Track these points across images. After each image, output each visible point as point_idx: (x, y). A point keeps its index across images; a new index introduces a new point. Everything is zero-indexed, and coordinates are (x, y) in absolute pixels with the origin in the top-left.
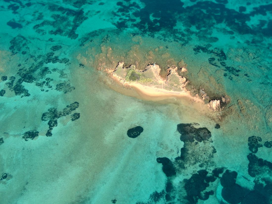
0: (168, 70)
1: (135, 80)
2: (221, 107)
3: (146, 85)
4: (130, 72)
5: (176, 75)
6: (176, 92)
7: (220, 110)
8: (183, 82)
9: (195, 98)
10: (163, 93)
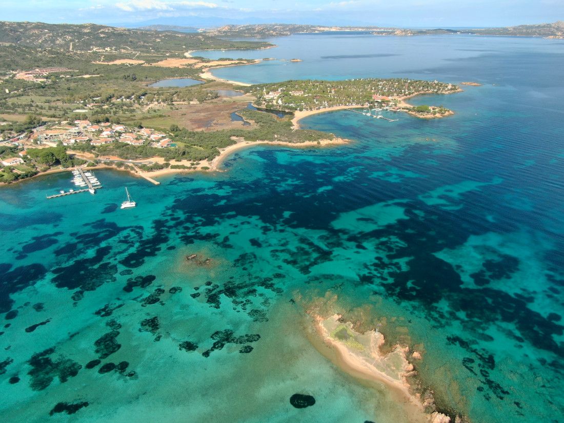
1: (342, 339)
3: (353, 352)
4: (342, 328)
5: (401, 356)
6: (389, 377)
8: (407, 369)
9: (412, 398)
10: (369, 371)
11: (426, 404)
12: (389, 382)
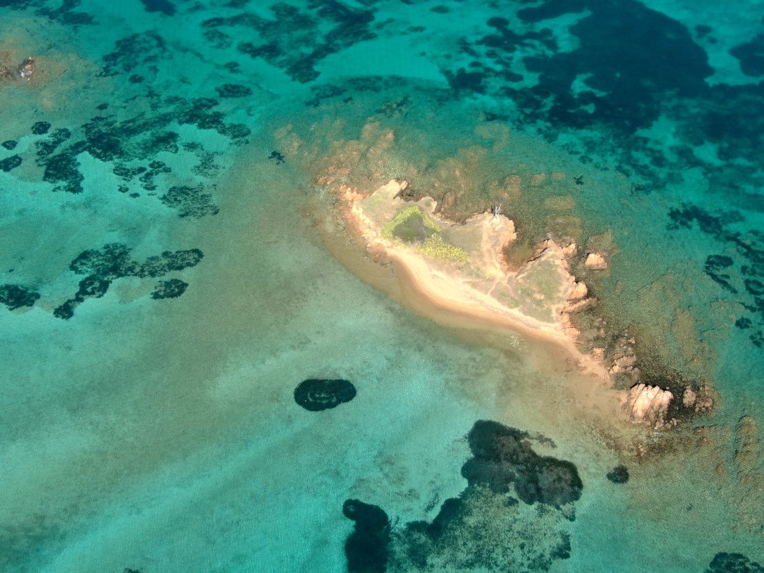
0: (540, 245)
1: (412, 241)
2: (668, 418)
3: (440, 268)
4: (408, 213)
5: (557, 266)
6: (528, 317)
7: (658, 425)
8: (573, 297)
9: (585, 360)
10: (482, 308)
11: (616, 369)
12: (531, 329)
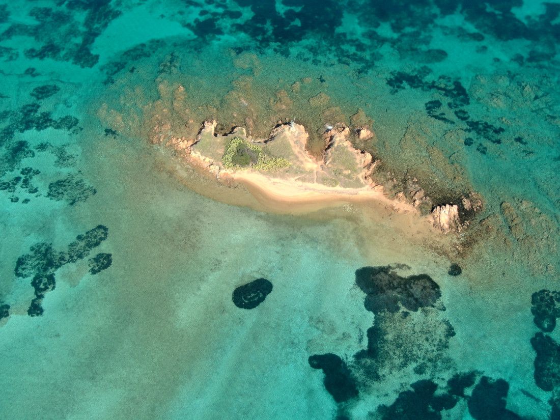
0: (326, 135)
1: (248, 164)
2: (462, 222)
3: (275, 176)
4: (234, 145)
5: (347, 147)
6: (348, 189)
7: (460, 229)
8: (366, 164)
9: (396, 203)
10: (316, 194)
11: (417, 202)
12: (353, 196)
